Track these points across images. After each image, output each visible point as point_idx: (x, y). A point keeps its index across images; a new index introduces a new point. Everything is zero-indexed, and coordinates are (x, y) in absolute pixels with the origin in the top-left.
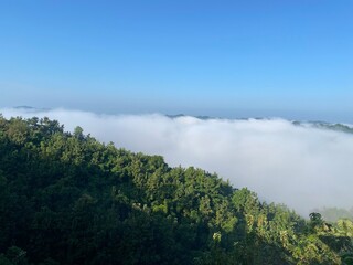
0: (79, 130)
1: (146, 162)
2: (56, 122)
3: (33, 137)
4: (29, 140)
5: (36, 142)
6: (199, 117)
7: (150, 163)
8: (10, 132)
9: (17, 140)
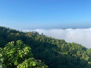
0: (42, 34)
1: (60, 41)
2: (37, 32)
3: (33, 36)
4: (32, 37)
5: (34, 37)
6: (73, 28)
7: (61, 41)
8: (28, 35)
9: (30, 37)
